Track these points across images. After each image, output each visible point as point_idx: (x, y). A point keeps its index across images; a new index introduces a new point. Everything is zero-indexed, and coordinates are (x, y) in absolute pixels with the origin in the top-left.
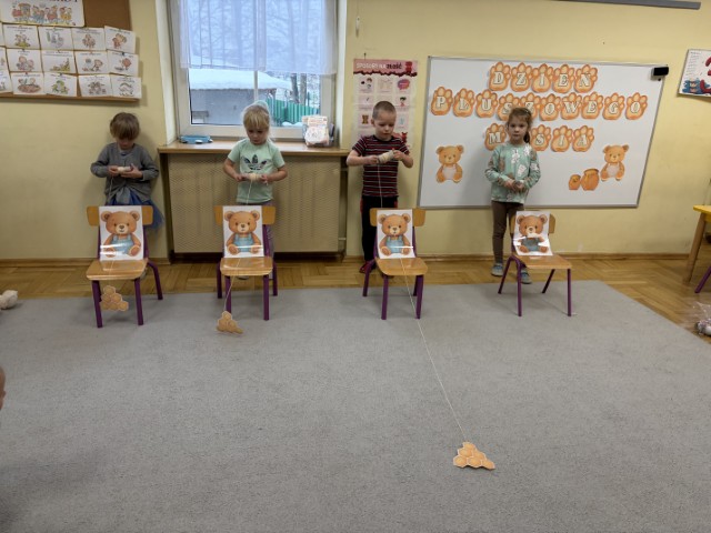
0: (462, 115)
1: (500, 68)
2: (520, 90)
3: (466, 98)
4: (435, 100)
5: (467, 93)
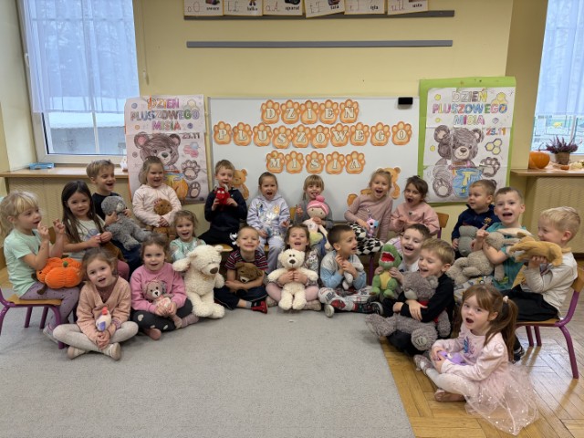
0: (243, 144)
1: (270, 104)
2: (291, 122)
3: (244, 130)
4: (216, 132)
5: (245, 126)
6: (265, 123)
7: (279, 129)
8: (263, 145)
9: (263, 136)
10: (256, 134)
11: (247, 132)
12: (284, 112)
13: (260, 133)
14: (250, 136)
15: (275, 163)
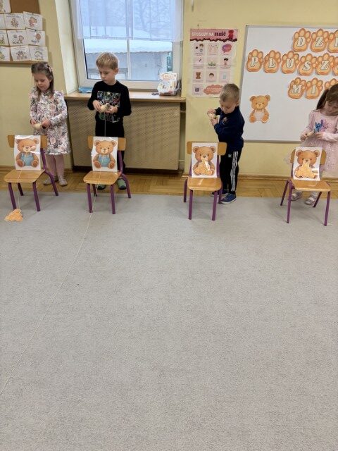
0: (270, 71)
1: (302, 33)
2: (318, 51)
3: (274, 58)
4: (250, 60)
5: (275, 53)
6: (294, 51)
7: (306, 57)
8: (289, 72)
9: (290, 64)
10: (285, 62)
11: (276, 60)
12: (314, 40)
13: (288, 60)
14: (278, 64)
15: (296, 90)
